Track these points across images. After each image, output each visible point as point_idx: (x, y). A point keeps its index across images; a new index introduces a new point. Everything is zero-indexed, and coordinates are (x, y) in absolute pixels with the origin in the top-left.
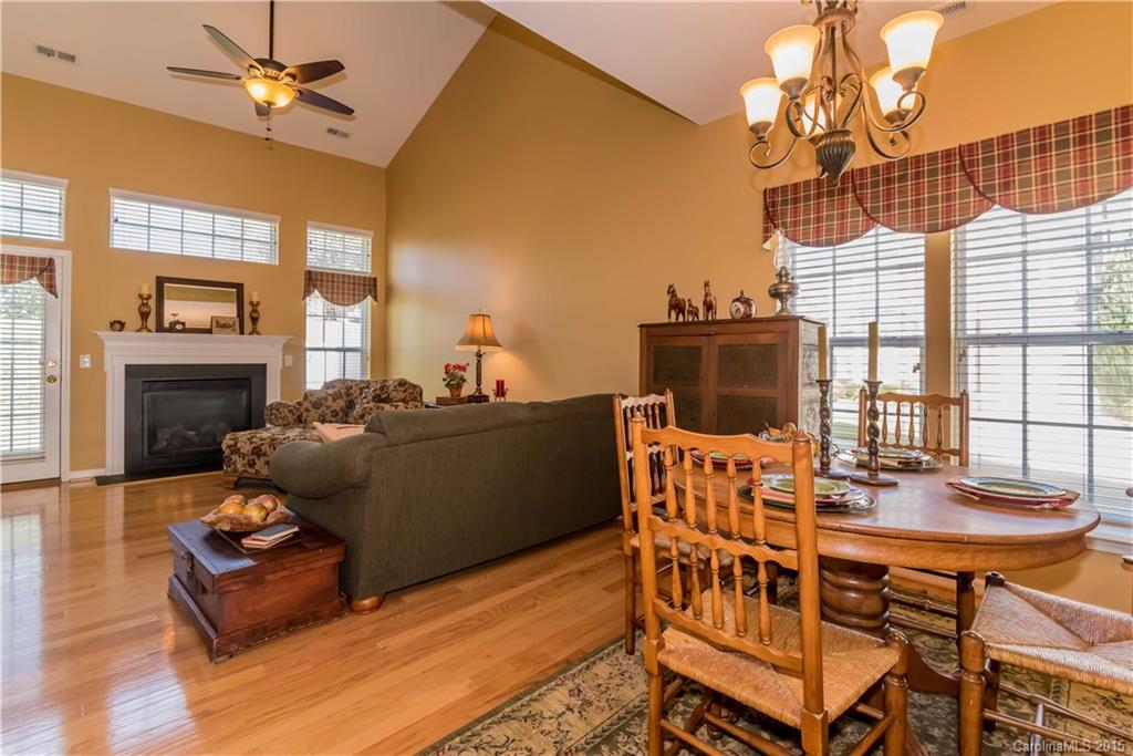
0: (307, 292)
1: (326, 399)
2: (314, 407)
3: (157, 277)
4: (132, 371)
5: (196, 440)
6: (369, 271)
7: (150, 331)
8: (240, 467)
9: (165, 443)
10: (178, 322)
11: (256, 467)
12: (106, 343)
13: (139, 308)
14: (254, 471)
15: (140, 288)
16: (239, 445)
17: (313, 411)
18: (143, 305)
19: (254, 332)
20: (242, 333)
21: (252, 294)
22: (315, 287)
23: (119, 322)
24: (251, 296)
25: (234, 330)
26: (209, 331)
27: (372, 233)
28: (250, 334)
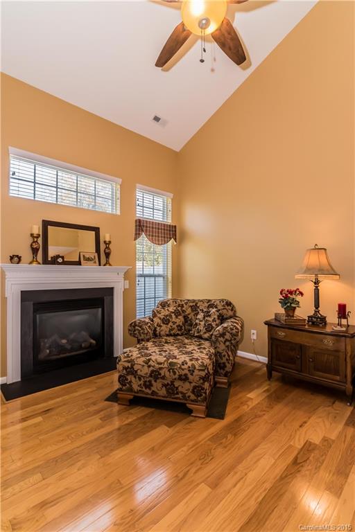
0: (137, 235)
1: (171, 316)
2: (164, 323)
3: (43, 221)
4: (26, 296)
5: (69, 347)
6: (170, 221)
7: (39, 263)
8: (135, 387)
9: (48, 351)
10: (58, 256)
11: (153, 389)
12: (6, 273)
13: (31, 245)
14: (150, 392)
15: (32, 228)
16: (136, 367)
17: (164, 327)
18: (34, 242)
19: (107, 263)
20: (100, 265)
21: (105, 236)
22: (143, 231)
23: (17, 256)
24: (104, 238)
25: (95, 262)
26: (79, 263)
27: (172, 195)
28: (105, 265)
